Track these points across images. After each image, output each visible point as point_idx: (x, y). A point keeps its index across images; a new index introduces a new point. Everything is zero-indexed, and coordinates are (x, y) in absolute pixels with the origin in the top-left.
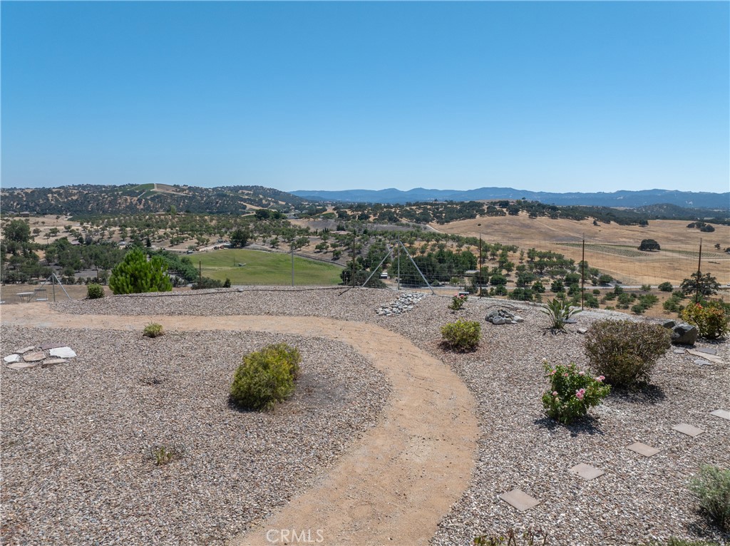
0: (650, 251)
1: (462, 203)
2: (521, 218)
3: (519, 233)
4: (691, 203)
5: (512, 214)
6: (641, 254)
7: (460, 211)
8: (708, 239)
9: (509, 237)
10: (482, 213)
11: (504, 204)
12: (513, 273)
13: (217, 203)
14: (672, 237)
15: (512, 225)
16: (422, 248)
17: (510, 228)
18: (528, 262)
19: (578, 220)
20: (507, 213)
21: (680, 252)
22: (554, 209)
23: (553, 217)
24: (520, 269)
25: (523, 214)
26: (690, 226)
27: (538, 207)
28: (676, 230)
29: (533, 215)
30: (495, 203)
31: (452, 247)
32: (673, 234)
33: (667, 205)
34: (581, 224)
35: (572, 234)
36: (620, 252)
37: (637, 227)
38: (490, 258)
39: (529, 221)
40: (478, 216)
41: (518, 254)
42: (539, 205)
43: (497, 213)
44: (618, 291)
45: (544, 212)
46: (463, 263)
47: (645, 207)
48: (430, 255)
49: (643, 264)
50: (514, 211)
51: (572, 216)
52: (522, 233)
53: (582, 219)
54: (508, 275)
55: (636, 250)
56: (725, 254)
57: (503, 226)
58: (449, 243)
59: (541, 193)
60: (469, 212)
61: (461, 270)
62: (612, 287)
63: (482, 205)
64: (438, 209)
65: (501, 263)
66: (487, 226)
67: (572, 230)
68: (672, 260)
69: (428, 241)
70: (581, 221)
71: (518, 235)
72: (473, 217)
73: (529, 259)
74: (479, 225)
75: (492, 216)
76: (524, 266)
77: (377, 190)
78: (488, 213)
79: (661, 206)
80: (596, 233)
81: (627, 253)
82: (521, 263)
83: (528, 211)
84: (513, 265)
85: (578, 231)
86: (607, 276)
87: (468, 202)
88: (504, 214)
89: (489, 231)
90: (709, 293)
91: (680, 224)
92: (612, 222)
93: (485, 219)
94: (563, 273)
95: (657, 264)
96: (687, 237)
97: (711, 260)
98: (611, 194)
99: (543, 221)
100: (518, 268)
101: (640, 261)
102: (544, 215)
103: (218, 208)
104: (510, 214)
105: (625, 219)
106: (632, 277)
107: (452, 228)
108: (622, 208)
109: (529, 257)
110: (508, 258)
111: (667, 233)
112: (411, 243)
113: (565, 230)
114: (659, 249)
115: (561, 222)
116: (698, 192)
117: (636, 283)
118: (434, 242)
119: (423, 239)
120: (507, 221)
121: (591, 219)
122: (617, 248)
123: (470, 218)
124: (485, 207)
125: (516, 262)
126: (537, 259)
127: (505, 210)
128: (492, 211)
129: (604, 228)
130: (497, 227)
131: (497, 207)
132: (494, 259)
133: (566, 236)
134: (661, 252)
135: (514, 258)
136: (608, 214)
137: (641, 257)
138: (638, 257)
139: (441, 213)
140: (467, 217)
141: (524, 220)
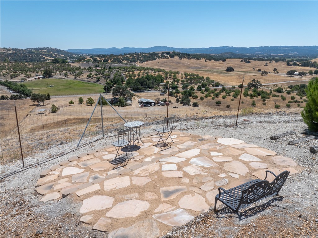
0: (230, 72)
1: (149, 53)
2: (176, 59)
3: (176, 66)
4: (238, 52)
5: (172, 58)
6: (227, 73)
7: (149, 57)
8: (249, 66)
9: (172, 68)
10: (159, 58)
11: (168, 53)
12: (179, 83)
13: (29, 56)
14: (236, 66)
15: (172, 63)
16: (139, 74)
17: (172, 64)
18: (185, 78)
19: (199, 60)
20: (170, 57)
21: (241, 72)
22: (189, 55)
23: (189, 58)
24: (183, 81)
25: (176, 58)
26: (242, 61)
28: (236, 63)
29: (180, 58)
30: (164, 53)
31: (151, 73)
32: (236, 64)
33: (230, 53)
35: (197, 66)
36: (219, 73)
37: (222, 62)
38: (169, 77)
39: (179, 61)
40: (157, 59)
41: (180, 75)
42: (182, 53)
43: (165, 57)
44: (224, 89)
46: (158, 80)
47: (221, 54)
48: (142, 77)
49: (229, 77)
50: (172, 57)
51: (196, 58)
52: (177, 66)
53: (200, 59)
54: (177, 84)
55: (225, 71)
56: (257, 72)
57: (168, 63)
58: (150, 71)
59: (179, 49)
60: (153, 57)
61: (158, 83)
62: (221, 87)
63: (158, 54)
64: (139, 56)
65: (174, 79)
66: (162, 63)
67: (197, 64)
68: (239, 75)
69: (140, 71)
70: (200, 60)
71: (175, 67)
72: (155, 59)
73: (185, 77)
74: (158, 63)
75: (163, 59)
76: (184, 80)
77: (107, 48)
78: (161, 57)
79: (227, 53)
80: (207, 65)
81: (222, 73)
82: (182, 79)
83: (178, 56)
84: (179, 79)
85: (199, 64)
86: (218, 83)
87: (152, 53)
88: (168, 58)
89: (163, 65)
90: (258, 88)
91: (237, 60)
92: (212, 60)
93: (160, 60)
94: (200, 82)
95: (234, 77)
96: (241, 66)
97: (253, 74)
98: (207, 48)
99: (185, 60)
100: (182, 81)
101: (228, 76)
102: (185, 58)
103: (30, 59)
104: (171, 58)
105: (217, 59)
106: (226, 83)
107: (147, 65)
108: (213, 54)
109: (185, 76)
110: (177, 77)
111: (233, 64)
112: (133, 72)
113: (194, 64)
114: (234, 71)
115: (192, 60)
116: (240, 47)
117: (229, 85)
118: (143, 71)
119: (138, 70)
120: (170, 61)
121: (204, 59)
122: (217, 71)
123: (154, 60)
124: (160, 55)
125: (180, 78)
126: (189, 77)
127: (168, 56)
128: (163, 56)
129: (209, 63)
130: (166, 64)
131: (165, 55)
132: (170, 78)
133: (195, 67)
134: (235, 72)
135: (179, 77)
136: (210, 57)
137: (227, 74)
138: (226, 74)
139: (141, 58)
140: (152, 60)
141: (177, 60)
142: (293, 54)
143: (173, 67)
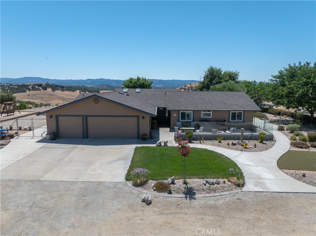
1: (18, 85)
2: (48, 92)
3: (49, 98)
4: (114, 84)
5: (44, 90)
7: (17, 89)
9: (43, 100)
10: (29, 90)
11: (40, 85)
15: (45, 95)
17: (44, 96)
19: (73, 92)
20: (42, 89)
22: (63, 87)
23: (63, 90)
25: (49, 90)
27: (56, 86)
29: (54, 90)
30: (35, 85)
33: (106, 85)
34: (75, 93)
35: (71, 97)
39: (52, 93)
40: (27, 91)
42: (56, 85)
43: (37, 90)
45: (58, 89)
47: (98, 86)
50: (45, 89)
51: (70, 90)
52: (50, 98)
53: (75, 91)
57: (40, 95)
59: (55, 80)
60: (22, 90)
63: (29, 86)
64: (5, 88)
66: (33, 96)
70: (75, 92)
71: (48, 99)
72: (25, 91)
74: (29, 95)
75: (35, 91)
78: (32, 89)
79: (104, 85)
83: (51, 88)
85: (73, 96)
87: (21, 84)
88: (40, 90)
89: (34, 98)
92: (87, 92)
93: (31, 92)
98: (84, 80)
99: (58, 92)
102: (58, 90)
104: (43, 90)
105: (92, 91)
108: (90, 86)
113: (68, 96)
115: (66, 92)
116: (116, 79)
120: (42, 93)
121: (78, 91)
123: (23, 92)
124: (30, 87)
127: (40, 88)
128: (34, 88)
130: (38, 96)
131: (37, 87)
133: (69, 98)
136: (85, 89)
139: (7, 90)
140: (21, 92)
141: (50, 92)
142: (159, 86)
143: (45, 99)
